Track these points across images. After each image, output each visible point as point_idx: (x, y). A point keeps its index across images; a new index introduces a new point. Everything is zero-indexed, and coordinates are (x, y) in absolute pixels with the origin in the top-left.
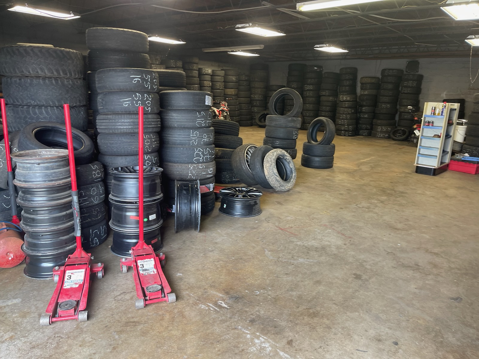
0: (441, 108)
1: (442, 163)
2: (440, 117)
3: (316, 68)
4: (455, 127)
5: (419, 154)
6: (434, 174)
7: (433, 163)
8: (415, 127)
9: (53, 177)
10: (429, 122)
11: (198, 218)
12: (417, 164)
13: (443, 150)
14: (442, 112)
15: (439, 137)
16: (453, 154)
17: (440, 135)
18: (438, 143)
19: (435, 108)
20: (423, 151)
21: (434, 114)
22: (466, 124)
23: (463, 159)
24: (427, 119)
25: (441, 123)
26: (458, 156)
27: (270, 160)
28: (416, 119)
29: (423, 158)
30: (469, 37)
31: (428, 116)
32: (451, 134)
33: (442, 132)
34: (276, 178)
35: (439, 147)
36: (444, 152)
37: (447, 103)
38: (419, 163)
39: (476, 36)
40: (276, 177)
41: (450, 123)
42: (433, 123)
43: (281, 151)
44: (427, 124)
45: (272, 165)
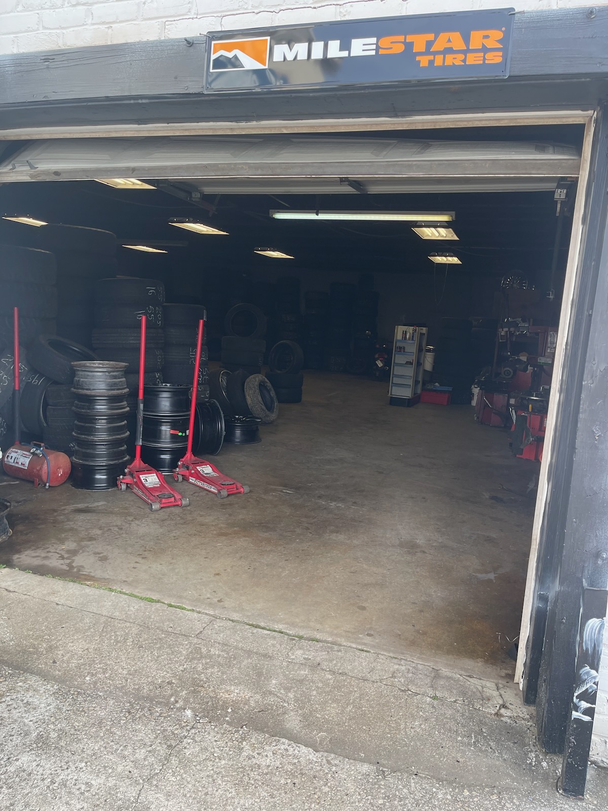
0: (411, 332)
1: (415, 394)
2: (411, 342)
3: (244, 275)
4: (425, 354)
5: (392, 383)
6: (409, 406)
7: (406, 393)
8: (377, 356)
9: (120, 386)
10: (400, 348)
11: (221, 437)
12: (391, 394)
13: (416, 381)
14: (413, 336)
15: (411, 364)
16: (424, 384)
17: (412, 361)
18: (410, 371)
19: (406, 331)
20: (396, 380)
21: (405, 338)
22: (433, 351)
23: (434, 389)
24: (399, 344)
25: (412, 348)
26: (430, 387)
27: (252, 386)
28: (377, 346)
29: (396, 388)
30: (432, 254)
31: (399, 341)
32: (422, 362)
33: (413, 358)
34: (261, 407)
35: (412, 375)
36: (416, 382)
37: (417, 328)
38: (393, 394)
39: (439, 253)
40: (261, 405)
41: (420, 350)
42: (404, 348)
43: (262, 377)
44: (398, 350)
45: (256, 391)
